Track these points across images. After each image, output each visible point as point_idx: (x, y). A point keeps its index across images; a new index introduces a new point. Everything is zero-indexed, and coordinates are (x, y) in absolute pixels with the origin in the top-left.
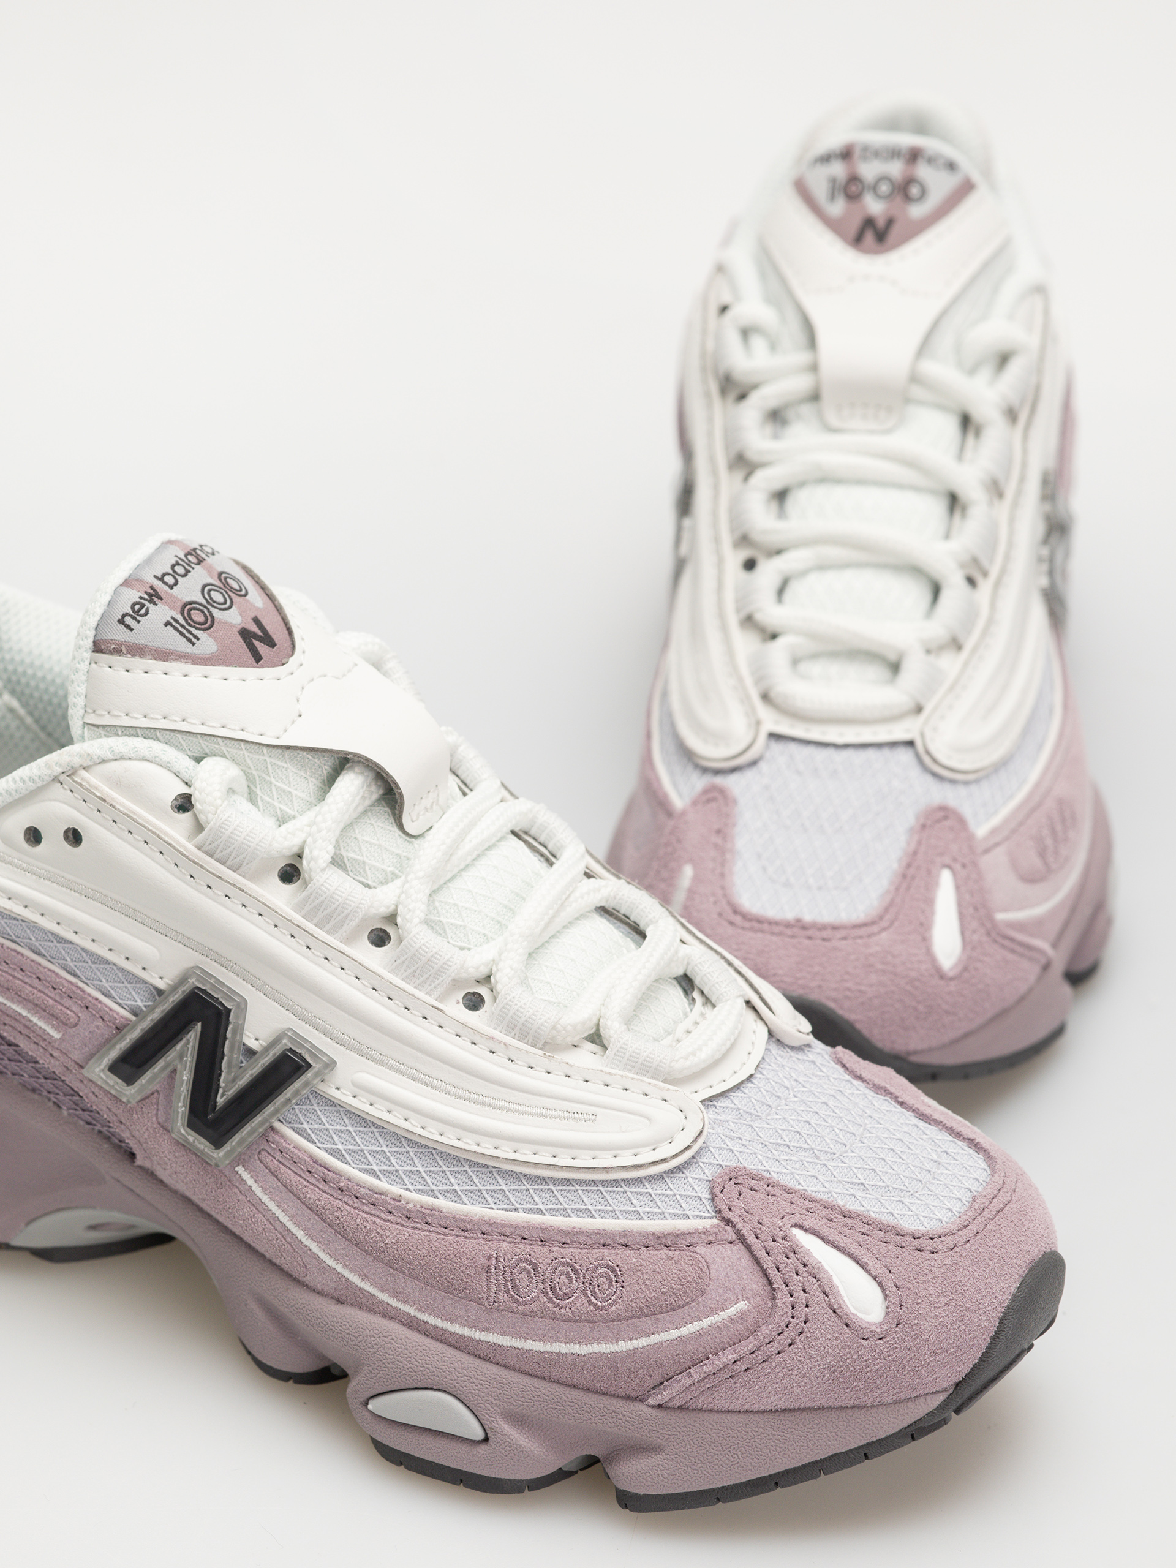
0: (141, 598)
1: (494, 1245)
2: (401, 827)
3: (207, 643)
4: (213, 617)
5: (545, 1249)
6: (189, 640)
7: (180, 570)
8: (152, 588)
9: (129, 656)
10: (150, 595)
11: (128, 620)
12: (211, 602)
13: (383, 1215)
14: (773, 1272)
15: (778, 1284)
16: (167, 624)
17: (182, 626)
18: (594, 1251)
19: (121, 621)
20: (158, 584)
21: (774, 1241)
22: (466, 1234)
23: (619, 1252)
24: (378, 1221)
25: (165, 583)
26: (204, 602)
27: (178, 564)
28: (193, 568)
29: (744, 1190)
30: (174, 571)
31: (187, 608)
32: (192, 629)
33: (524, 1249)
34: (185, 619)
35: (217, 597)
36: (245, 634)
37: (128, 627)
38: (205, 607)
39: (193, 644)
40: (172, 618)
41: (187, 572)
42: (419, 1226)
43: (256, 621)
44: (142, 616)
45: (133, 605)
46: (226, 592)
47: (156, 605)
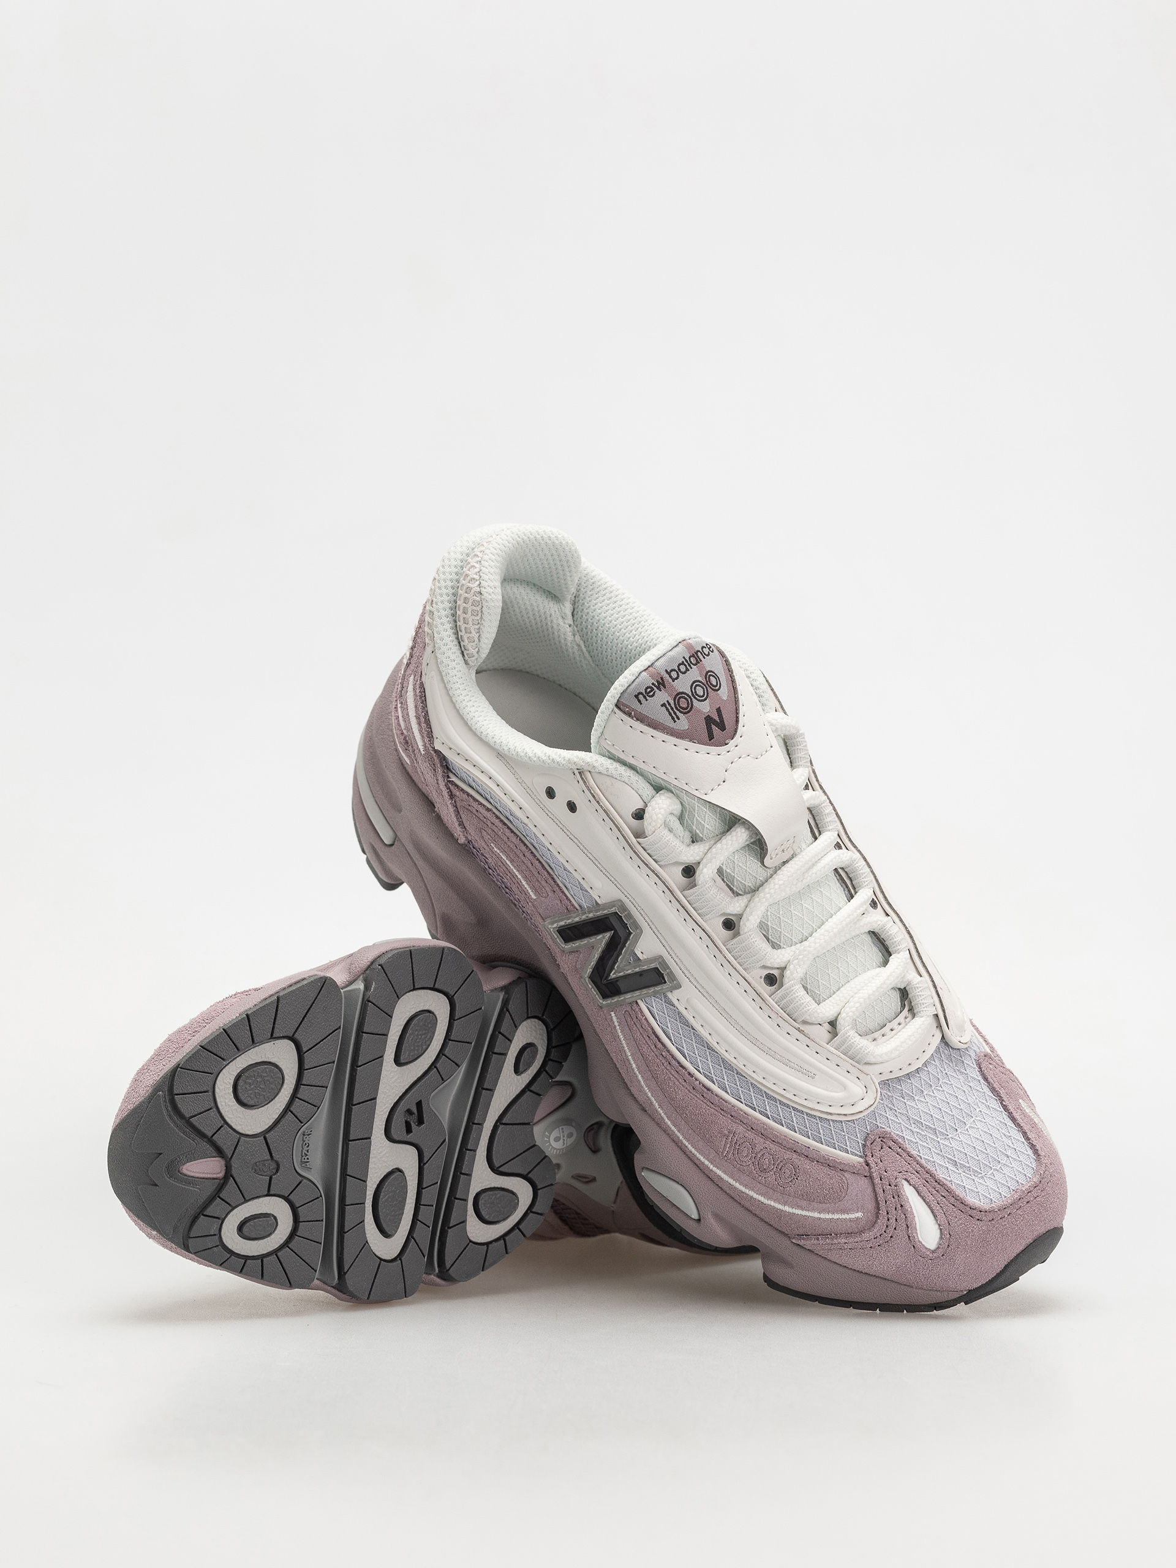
0: (653, 684)
1: (735, 1125)
2: (762, 863)
3: (683, 723)
4: (692, 705)
5: (762, 1140)
6: (673, 718)
7: (683, 668)
8: (662, 678)
9: (635, 719)
10: (658, 682)
11: (641, 697)
12: (695, 694)
13: (680, 1080)
14: (882, 1203)
15: (883, 1212)
16: (663, 705)
17: (672, 709)
18: (788, 1152)
19: (636, 696)
20: (666, 676)
21: (890, 1185)
22: (722, 1112)
23: (802, 1159)
24: (677, 1083)
25: (671, 677)
26: (690, 694)
27: (683, 663)
28: (691, 668)
29: (885, 1146)
30: (679, 669)
31: (679, 696)
32: (678, 712)
33: (750, 1135)
34: (675, 703)
35: (700, 691)
36: (709, 720)
37: (640, 701)
38: (690, 698)
39: (675, 722)
40: (668, 701)
41: (687, 670)
42: (698, 1095)
43: (719, 711)
44: (649, 696)
45: (647, 688)
46: (706, 688)
47: (661, 691)
